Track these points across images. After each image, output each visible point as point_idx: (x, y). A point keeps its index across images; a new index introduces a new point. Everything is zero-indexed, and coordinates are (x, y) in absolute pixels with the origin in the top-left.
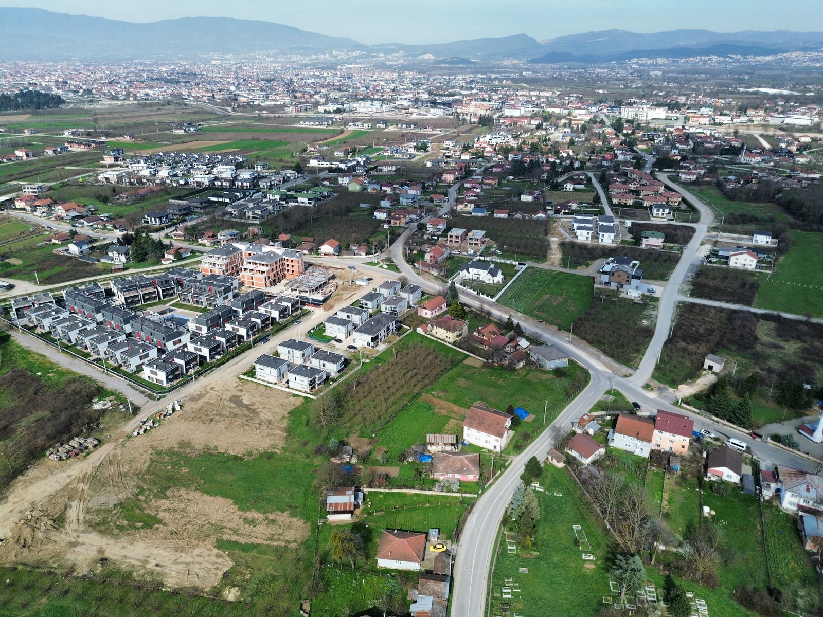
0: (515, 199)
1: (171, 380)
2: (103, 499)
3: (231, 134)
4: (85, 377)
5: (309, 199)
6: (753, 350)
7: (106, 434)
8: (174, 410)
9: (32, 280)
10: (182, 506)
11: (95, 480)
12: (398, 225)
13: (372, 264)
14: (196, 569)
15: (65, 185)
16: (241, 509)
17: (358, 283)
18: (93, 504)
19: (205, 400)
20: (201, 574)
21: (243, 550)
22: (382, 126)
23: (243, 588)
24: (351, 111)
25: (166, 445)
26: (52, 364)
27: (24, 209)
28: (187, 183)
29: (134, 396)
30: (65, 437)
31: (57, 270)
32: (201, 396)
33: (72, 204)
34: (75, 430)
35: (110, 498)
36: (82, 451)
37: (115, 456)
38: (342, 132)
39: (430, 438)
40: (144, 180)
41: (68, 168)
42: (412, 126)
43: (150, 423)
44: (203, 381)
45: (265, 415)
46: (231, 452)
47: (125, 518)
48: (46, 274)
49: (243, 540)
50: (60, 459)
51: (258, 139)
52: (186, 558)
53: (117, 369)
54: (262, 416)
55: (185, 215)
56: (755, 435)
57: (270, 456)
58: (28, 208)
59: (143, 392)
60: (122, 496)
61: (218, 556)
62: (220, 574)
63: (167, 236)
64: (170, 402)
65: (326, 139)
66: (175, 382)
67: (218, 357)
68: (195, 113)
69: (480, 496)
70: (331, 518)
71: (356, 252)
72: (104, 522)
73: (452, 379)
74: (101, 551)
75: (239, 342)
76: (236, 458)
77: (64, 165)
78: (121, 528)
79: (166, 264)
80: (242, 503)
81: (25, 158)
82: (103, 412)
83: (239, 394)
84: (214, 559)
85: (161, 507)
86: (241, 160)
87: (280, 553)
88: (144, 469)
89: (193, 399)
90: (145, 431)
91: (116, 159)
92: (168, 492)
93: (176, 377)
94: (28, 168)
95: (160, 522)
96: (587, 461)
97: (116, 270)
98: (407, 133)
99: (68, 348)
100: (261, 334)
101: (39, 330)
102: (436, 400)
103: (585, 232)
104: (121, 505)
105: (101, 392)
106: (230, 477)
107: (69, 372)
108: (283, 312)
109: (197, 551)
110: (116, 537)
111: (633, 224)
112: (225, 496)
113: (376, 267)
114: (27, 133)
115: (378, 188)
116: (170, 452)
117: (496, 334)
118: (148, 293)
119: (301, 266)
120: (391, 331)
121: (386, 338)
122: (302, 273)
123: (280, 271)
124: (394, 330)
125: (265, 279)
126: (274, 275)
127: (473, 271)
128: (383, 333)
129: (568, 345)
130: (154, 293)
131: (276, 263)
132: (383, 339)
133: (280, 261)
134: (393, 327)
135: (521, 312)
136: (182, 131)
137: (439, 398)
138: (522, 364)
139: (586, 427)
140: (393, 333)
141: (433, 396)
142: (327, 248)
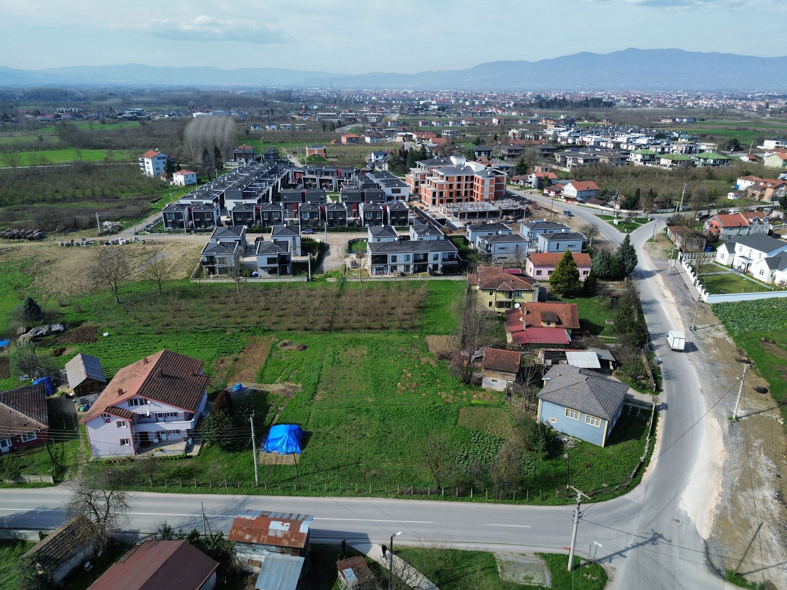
7: (57, 237)
13: (606, 217)
27: (414, 140)
28: (574, 142)
29: (136, 228)
32: (158, 243)
37: (20, 249)
46: (35, 282)
58: (417, 140)
59: (147, 227)
71: (609, 203)
73: (356, 343)
76: (20, 287)
89: (148, 243)
90: (70, 245)
93: (180, 225)
113: (604, 221)
117: (559, 323)
118: (326, 181)
119: (487, 189)
120: (430, 266)
121: (411, 272)
122: (486, 200)
123: (466, 192)
124: (439, 268)
125: (434, 194)
126: (451, 194)
127: (741, 249)
128: (401, 258)
129: (715, 422)
130: (331, 181)
131: (459, 178)
132: (401, 269)
133: (467, 178)
134: (435, 262)
135: (730, 333)
136: (669, 121)
137: (273, 349)
138: (500, 384)
139: (263, 558)
140: (433, 272)
141: (274, 344)
142: (570, 190)
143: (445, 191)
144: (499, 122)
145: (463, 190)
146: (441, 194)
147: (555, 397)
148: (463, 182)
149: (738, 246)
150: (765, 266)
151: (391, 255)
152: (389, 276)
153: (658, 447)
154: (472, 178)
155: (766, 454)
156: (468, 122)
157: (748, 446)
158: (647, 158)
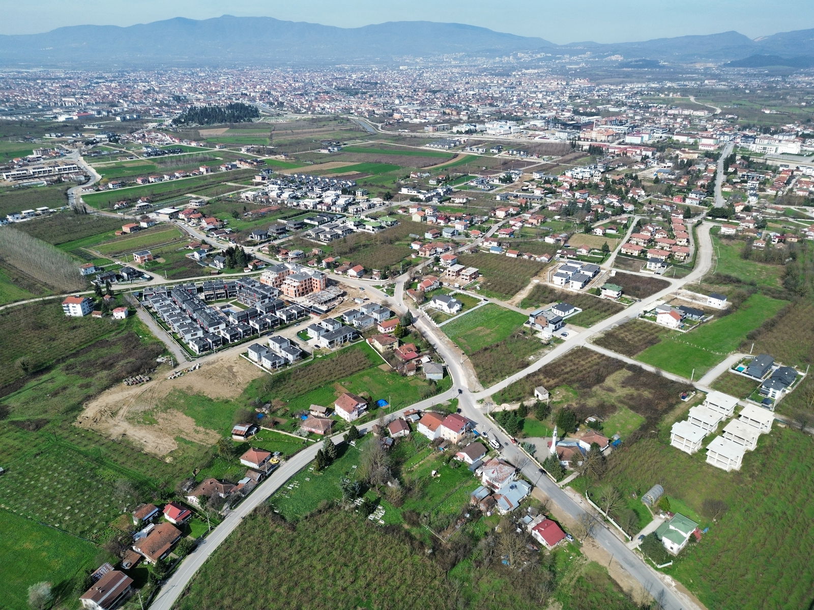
0: (540, 240)
1: (202, 351)
2: (138, 408)
3: (362, 156)
4: (162, 342)
5: (373, 227)
6: (588, 390)
7: (156, 375)
8: (195, 368)
9: (163, 275)
10: (171, 418)
11: (139, 398)
12: (423, 256)
13: (378, 287)
14: (161, 447)
15: (219, 200)
16: (196, 425)
17: (356, 301)
18: (133, 409)
19: (213, 366)
20: (162, 449)
21: (186, 443)
22: (496, 151)
23: (175, 459)
24: (482, 131)
25: (180, 387)
26: (149, 331)
27: (183, 220)
28: (298, 205)
29: (180, 358)
30: (135, 374)
31: (183, 269)
32: (213, 363)
33: (212, 219)
34: (142, 371)
35: (141, 408)
36: (140, 382)
37: (154, 388)
38: (456, 156)
39: (312, 407)
40: (270, 200)
41: (229, 184)
42: (522, 153)
43: (179, 374)
44: (220, 354)
45: (240, 379)
46: (209, 396)
47: (143, 418)
48: (174, 272)
49: (188, 439)
50: (128, 384)
51: (380, 162)
52: (159, 441)
53: (179, 341)
54: (238, 380)
55: (280, 234)
56: (516, 441)
57: (227, 402)
58: (186, 219)
59: (185, 356)
60: (147, 408)
61: (173, 443)
62: (170, 451)
63: (259, 250)
64: (196, 363)
65: (435, 164)
66: (204, 353)
67: (236, 341)
68: (351, 130)
69: (317, 442)
70: (235, 437)
71: (373, 276)
72: (133, 418)
73: (362, 376)
74: (125, 431)
75: (253, 333)
76: (210, 400)
77: (227, 181)
78: (139, 422)
79: (247, 272)
80: (198, 422)
81: (205, 173)
82: (159, 364)
83: (233, 365)
84: (171, 444)
85: (161, 417)
86: (350, 184)
87: (201, 448)
88: (165, 396)
89: (208, 364)
90: (175, 377)
91: (264, 178)
92: (168, 411)
93: (206, 350)
94: (202, 183)
95: (157, 423)
96: (392, 436)
97: (214, 274)
98: (512, 160)
99: (162, 324)
100: (270, 330)
101: (151, 311)
102: (340, 387)
103: (560, 278)
104: (145, 412)
105: (165, 352)
106: (201, 409)
107: (155, 338)
108: (290, 317)
109: (165, 439)
110: (134, 426)
111: (617, 273)
112: (193, 417)
113: (379, 290)
114: (217, 148)
115: (435, 221)
116: (181, 391)
117: (412, 350)
118: (220, 294)
119: (322, 284)
123: (309, 286)
125: (295, 291)
126: (303, 290)
127: (437, 301)
128: (339, 339)
129: (458, 365)
130: (224, 293)
131: (304, 280)
132: (339, 343)
133: (308, 279)
135: (449, 337)
136: (326, 152)
137: (344, 386)
138: (412, 373)
139: (410, 417)
140: (349, 341)
141: (341, 384)
142: (352, 272)
146: (298, 290)
147: (430, 372)
150: (448, 308)
152: (336, 348)
153: (452, 375)
154: (311, 279)
155: (470, 369)
156: (182, 175)
157: (467, 368)
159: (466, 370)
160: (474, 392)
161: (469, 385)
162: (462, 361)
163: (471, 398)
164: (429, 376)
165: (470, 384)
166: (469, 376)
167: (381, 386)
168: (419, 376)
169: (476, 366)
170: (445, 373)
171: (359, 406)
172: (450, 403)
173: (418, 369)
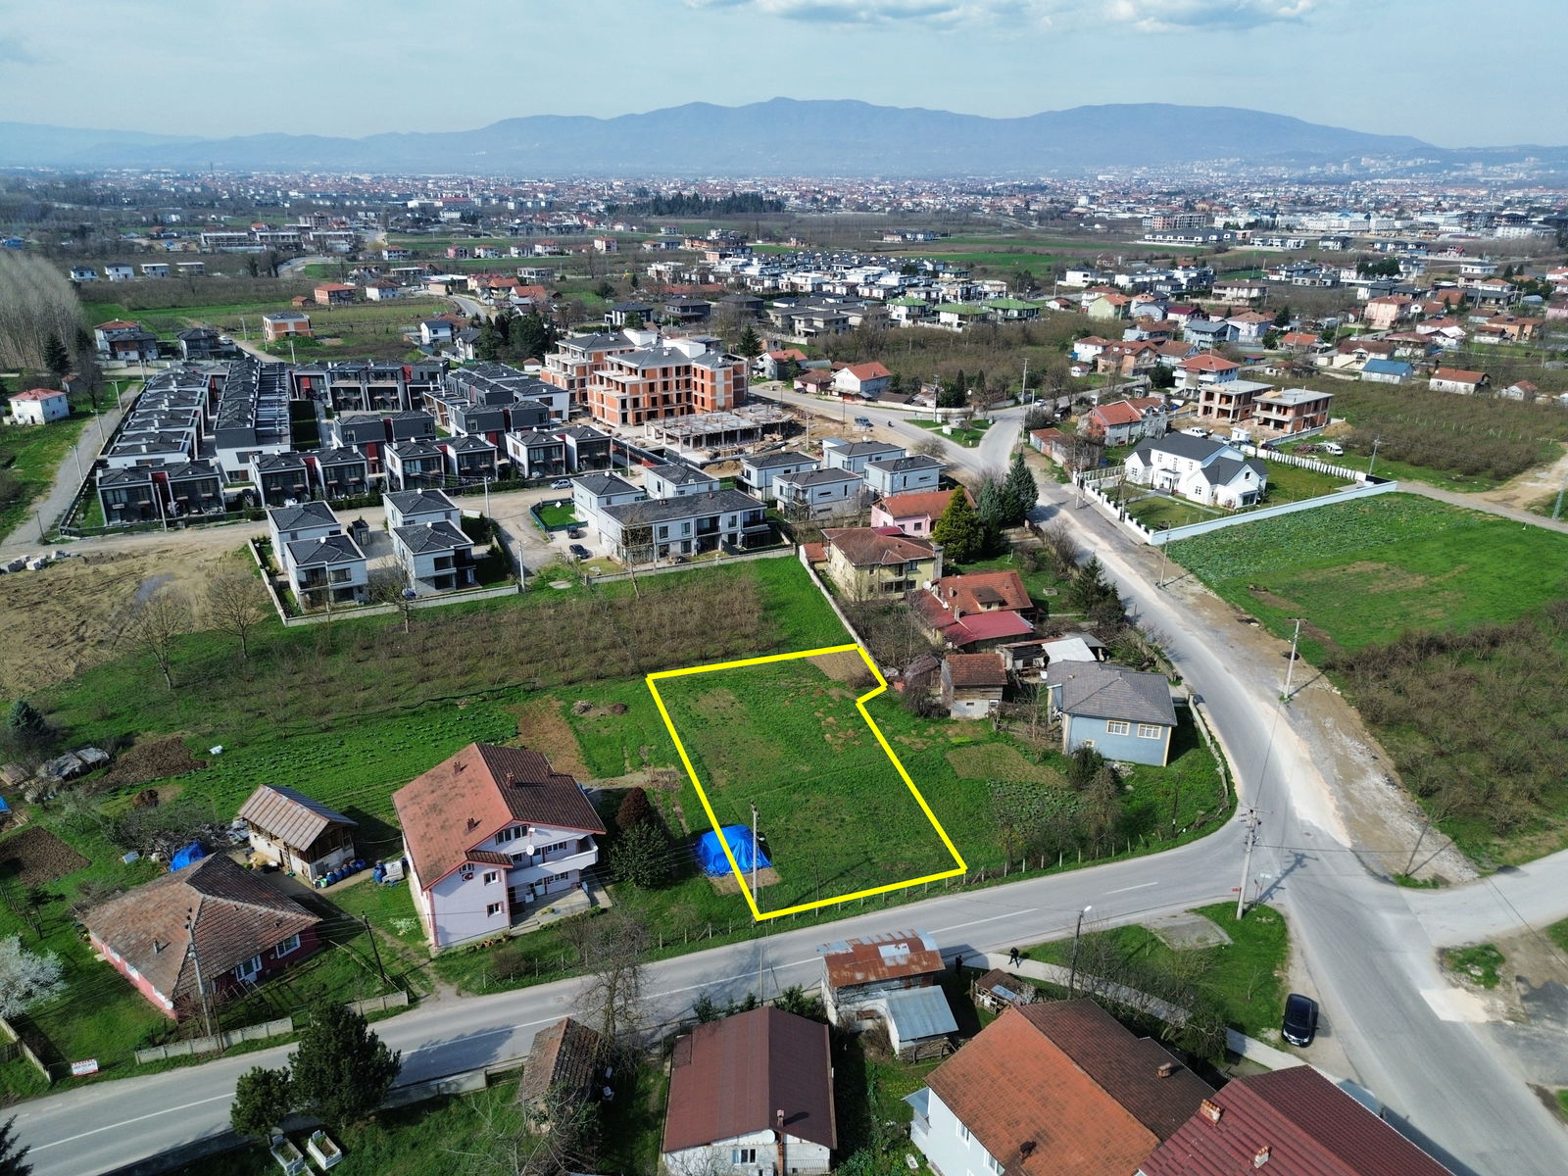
4: (46, 484)
5: (961, 317)
12: (1110, 373)
13: (924, 422)
19: (105, 567)
22: (1333, 246)
24: (1290, 227)
26: (57, 457)
27: (474, 292)
29: (30, 530)
32: (120, 558)
33: (536, 288)
38: (1223, 251)
42: (1412, 247)
58: (480, 290)
59: (55, 527)
71: (917, 399)
75: (377, 487)
81: (603, 253)
83: (184, 573)
89: (97, 559)
91: (723, 257)
108: (546, 455)
115: (1159, 315)
117: (1003, 603)
118: (382, 390)
119: (720, 389)
120: (725, 538)
121: (694, 551)
122: (723, 409)
123: (679, 396)
124: (739, 540)
125: (624, 403)
126: (654, 401)
127: (1161, 459)
128: (675, 530)
129: (1265, 705)
130: (394, 391)
131: (665, 372)
132: (676, 549)
133: (678, 369)
134: (732, 530)
135: (1208, 584)
136: (897, 239)
137: (571, 720)
138: (979, 707)
139: (880, 1003)
140: (730, 548)
141: (566, 711)
142: (847, 379)
143: (644, 397)
144: (608, 247)
145: (673, 393)
146: (636, 402)
147: (1090, 709)
148: (673, 379)
149: (1155, 454)
150: (1202, 481)
151: (658, 526)
152: (660, 565)
153: (1225, 750)
154: (687, 369)
155: (1347, 735)
156: (549, 249)
157: (1323, 731)
158: (916, 311)
159: (1316, 733)
160: (1406, 881)
161: (1349, 821)
162: (1286, 689)
163: (1389, 923)
164: (1077, 733)
165: (1358, 818)
166: (1345, 777)
167: (777, 751)
168: (1020, 729)
169: (1379, 721)
170: (1185, 736)
171: (526, 846)
172: (1218, 936)
173: (1016, 692)
